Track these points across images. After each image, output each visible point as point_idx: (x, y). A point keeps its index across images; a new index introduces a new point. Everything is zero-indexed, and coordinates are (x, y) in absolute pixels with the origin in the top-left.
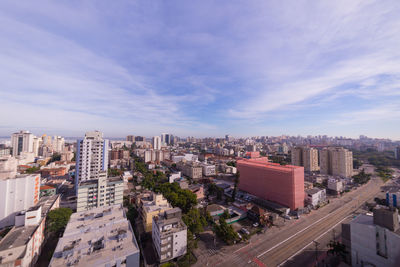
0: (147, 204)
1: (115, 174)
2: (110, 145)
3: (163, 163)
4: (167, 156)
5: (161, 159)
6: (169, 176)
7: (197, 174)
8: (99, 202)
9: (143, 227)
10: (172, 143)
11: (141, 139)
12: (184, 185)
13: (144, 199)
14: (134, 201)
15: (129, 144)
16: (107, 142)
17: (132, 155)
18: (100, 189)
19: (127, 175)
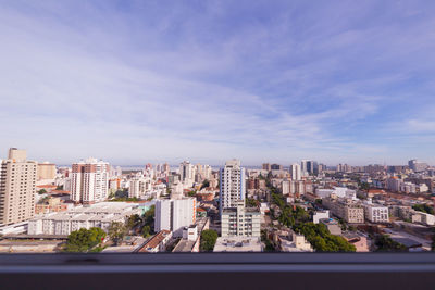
0: (285, 244)
1: (252, 204)
2: (247, 174)
3: (304, 198)
4: (309, 188)
5: (301, 192)
6: (312, 214)
7: (355, 217)
8: (239, 232)
10: (316, 173)
12: (335, 229)
13: (283, 237)
14: (272, 237)
15: (264, 172)
16: (244, 170)
17: (268, 185)
18: (239, 218)
19: (264, 207)
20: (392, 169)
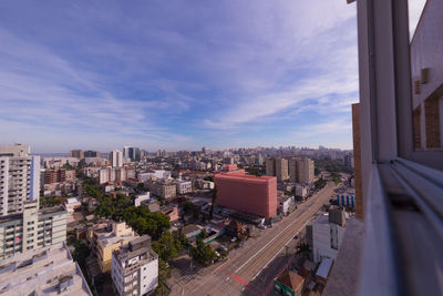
0: (103, 237)
1: (51, 204)
2: (43, 164)
3: (125, 184)
4: (131, 174)
5: (123, 178)
6: (134, 198)
7: (170, 193)
8: (25, 245)
9: (98, 267)
10: (138, 158)
11: (93, 154)
12: (154, 207)
13: (100, 231)
14: (84, 235)
15: (74, 161)
17: (80, 175)
18: (26, 227)
19: (73, 202)
20: (194, 154)
